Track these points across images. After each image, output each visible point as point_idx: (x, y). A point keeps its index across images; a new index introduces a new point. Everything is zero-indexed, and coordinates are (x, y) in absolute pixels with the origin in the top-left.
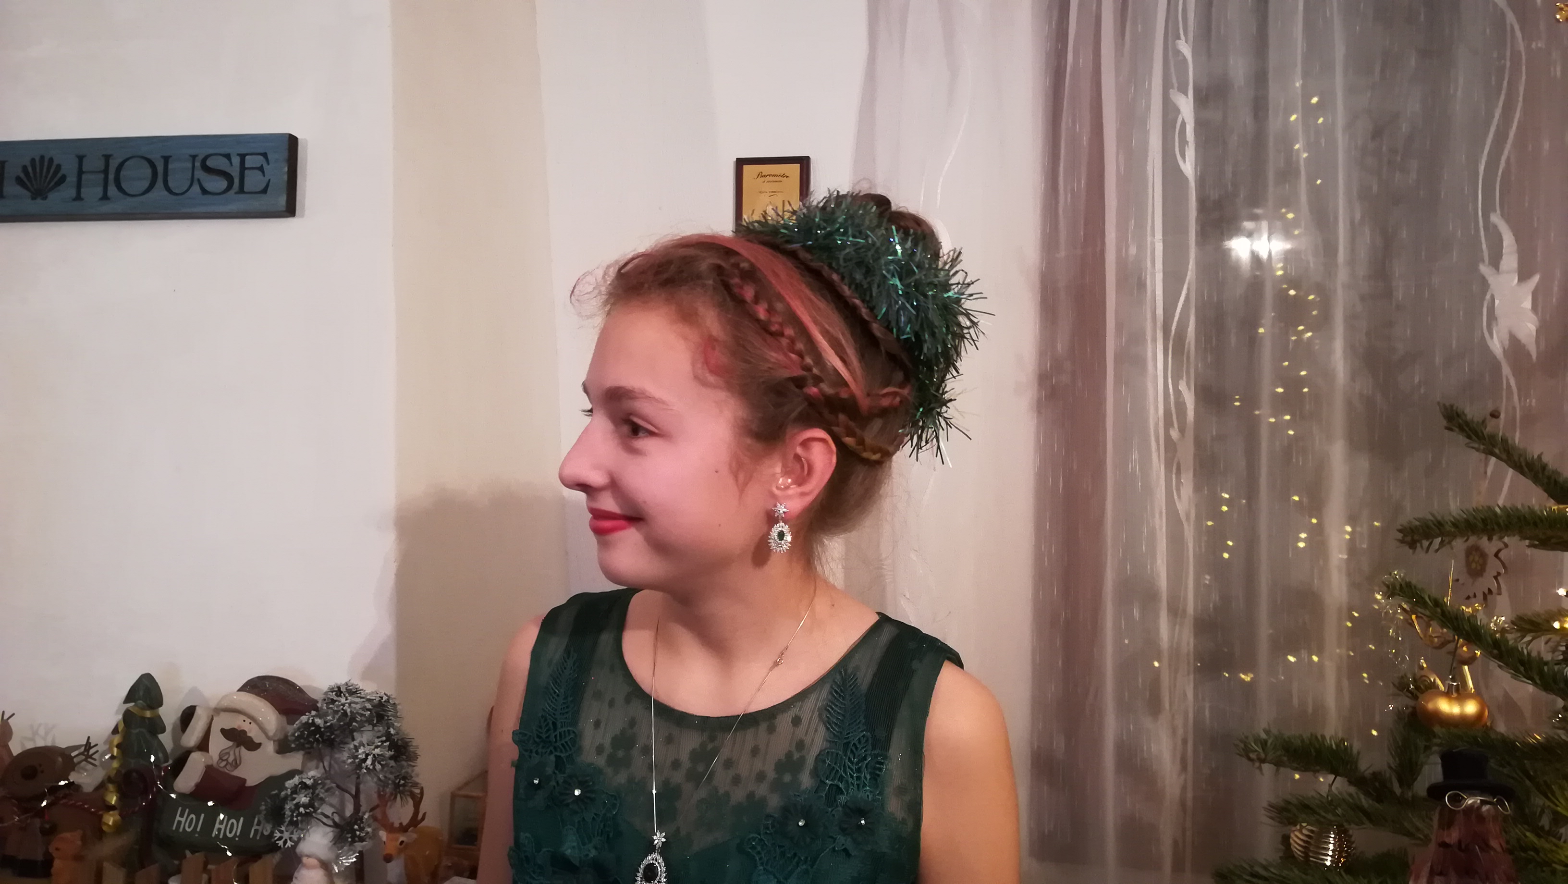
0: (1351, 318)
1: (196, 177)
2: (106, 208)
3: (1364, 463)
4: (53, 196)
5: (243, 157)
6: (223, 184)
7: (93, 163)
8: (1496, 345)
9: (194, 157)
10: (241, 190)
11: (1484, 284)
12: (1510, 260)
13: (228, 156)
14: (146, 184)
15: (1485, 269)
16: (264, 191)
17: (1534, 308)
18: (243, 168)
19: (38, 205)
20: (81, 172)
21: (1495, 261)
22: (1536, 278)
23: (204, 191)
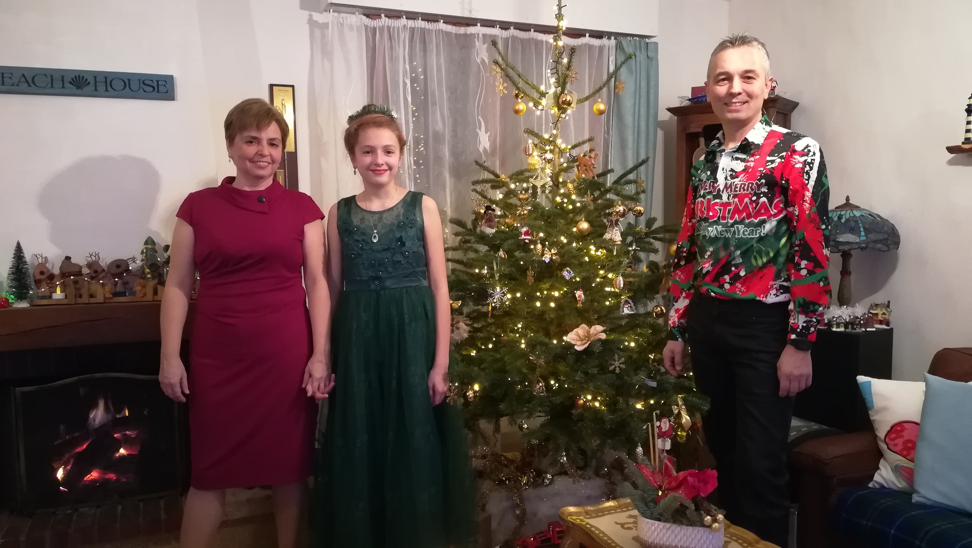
0: (449, 142)
1: (141, 87)
2: (107, 94)
3: (453, 179)
4: (85, 89)
5: (158, 81)
6: (152, 89)
7: (100, 79)
8: (481, 150)
9: (139, 80)
10: (158, 91)
11: (478, 134)
12: (483, 128)
13: (152, 81)
14: (122, 87)
15: (477, 130)
16: (167, 92)
17: (489, 140)
18: (158, 85)
19: (79, 91)
20: (96, 82)
21: (480, 129)
22: (489, 133)
23: (145, 91)
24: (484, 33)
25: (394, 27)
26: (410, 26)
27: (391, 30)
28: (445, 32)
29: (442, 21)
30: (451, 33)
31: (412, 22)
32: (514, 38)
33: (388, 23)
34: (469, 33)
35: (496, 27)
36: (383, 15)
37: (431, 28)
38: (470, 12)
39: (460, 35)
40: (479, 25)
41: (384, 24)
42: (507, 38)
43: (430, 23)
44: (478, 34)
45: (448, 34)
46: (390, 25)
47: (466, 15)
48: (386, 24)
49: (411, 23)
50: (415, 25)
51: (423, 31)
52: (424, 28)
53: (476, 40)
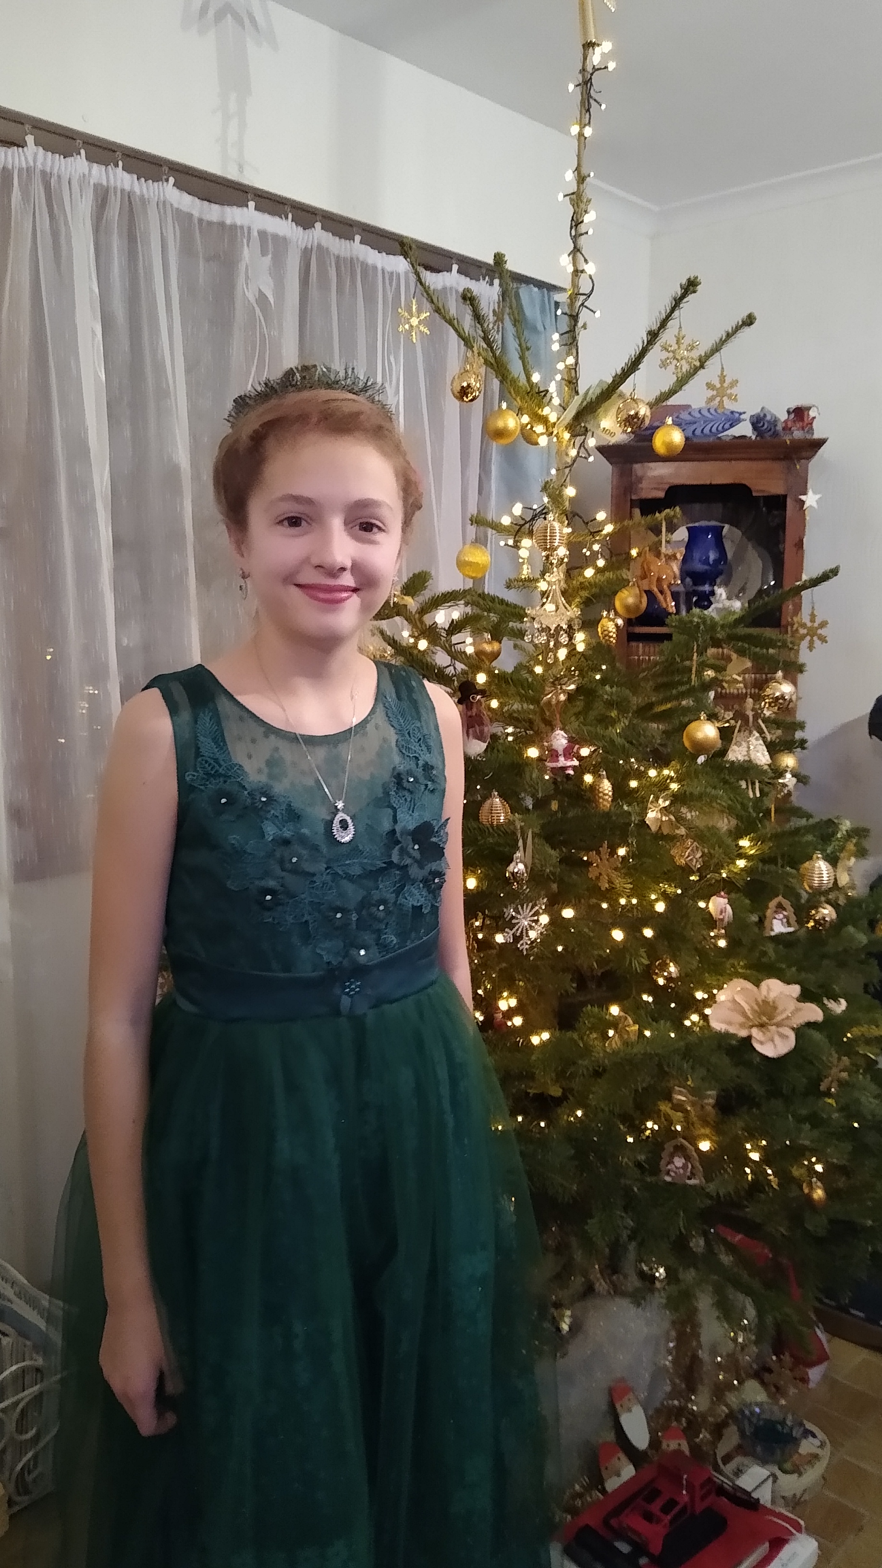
24: (261, 227)
25: (59, 177)
26: (96, 181)
27: (53, 181)
28: (177, 209)
29: (172, 180)
30: (190, 216)
31: (100, 171)
32: (322, 251)
33: (44, 164)
34: (228, 222)
35: (287, 218)
36: (30, 139)
37: (146, 197)
38: (241, 168)
39: (210, 223)
40: (252, 204)
41: (32, 164)
42: (306, 248)
43: (143, 180)
44: (249, 228)
45: (183, 218)
46: (48, 170)
47: (232, 174)
48: (39, 166)
49: (98, 173)
50: (108, 181)
51: (128, 197)
52: (129, 193)
53: (245, 241)
